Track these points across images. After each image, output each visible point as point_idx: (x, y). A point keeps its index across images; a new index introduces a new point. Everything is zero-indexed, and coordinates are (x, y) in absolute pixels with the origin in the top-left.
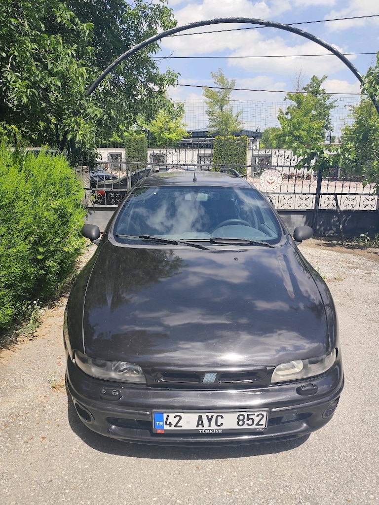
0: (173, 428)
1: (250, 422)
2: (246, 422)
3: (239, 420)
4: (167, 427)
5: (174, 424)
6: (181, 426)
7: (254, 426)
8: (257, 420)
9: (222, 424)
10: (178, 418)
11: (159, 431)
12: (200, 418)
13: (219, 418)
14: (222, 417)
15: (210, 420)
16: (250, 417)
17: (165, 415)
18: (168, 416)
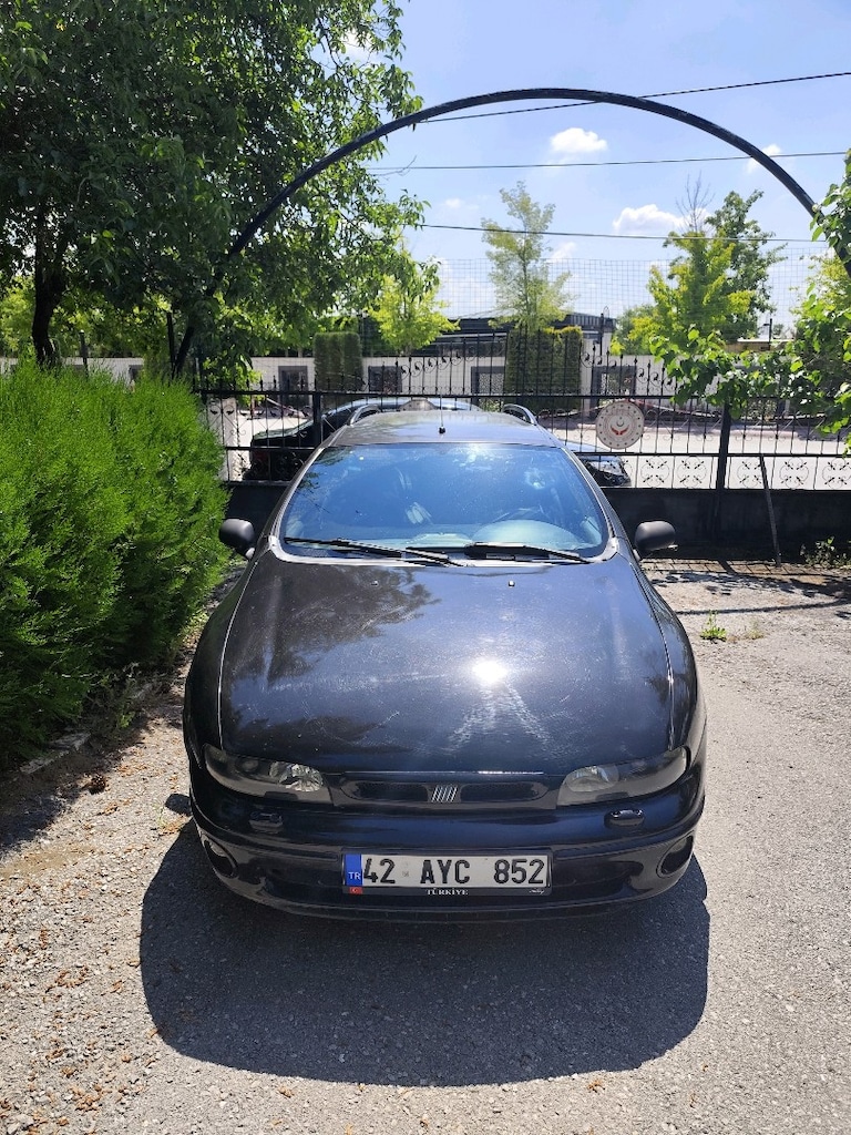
0: (378, 883)
1: (518, 876)
2: (511, 875)
3: (498, 871)
4: (367, 882)
5: (380, 875)
6: (393, 882)
7: (526, 884)
8: (530, 871)
9: (467, 879)
10: (387, 865)
11: (353, 890)
12: (427, 866)
13: (462, 866)
14: (467, 866)
15: (445, 871)
16: (519, 865)
17: (364, 858)
18: (369, 861)
